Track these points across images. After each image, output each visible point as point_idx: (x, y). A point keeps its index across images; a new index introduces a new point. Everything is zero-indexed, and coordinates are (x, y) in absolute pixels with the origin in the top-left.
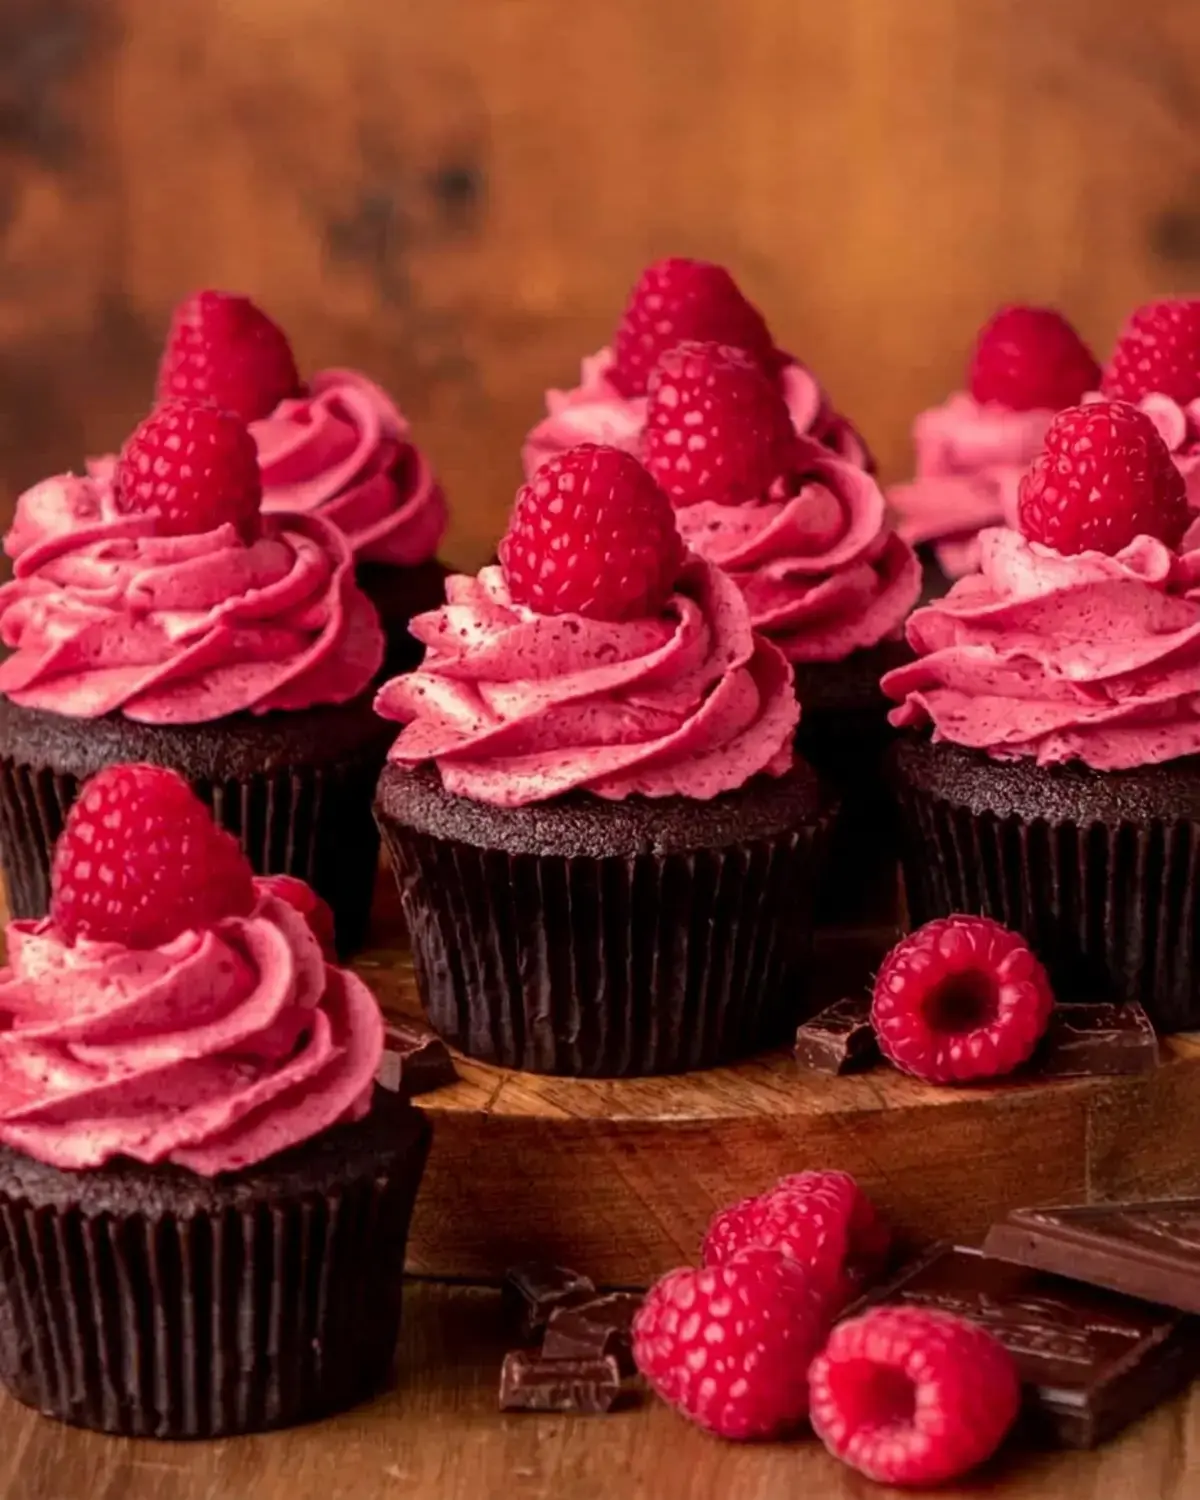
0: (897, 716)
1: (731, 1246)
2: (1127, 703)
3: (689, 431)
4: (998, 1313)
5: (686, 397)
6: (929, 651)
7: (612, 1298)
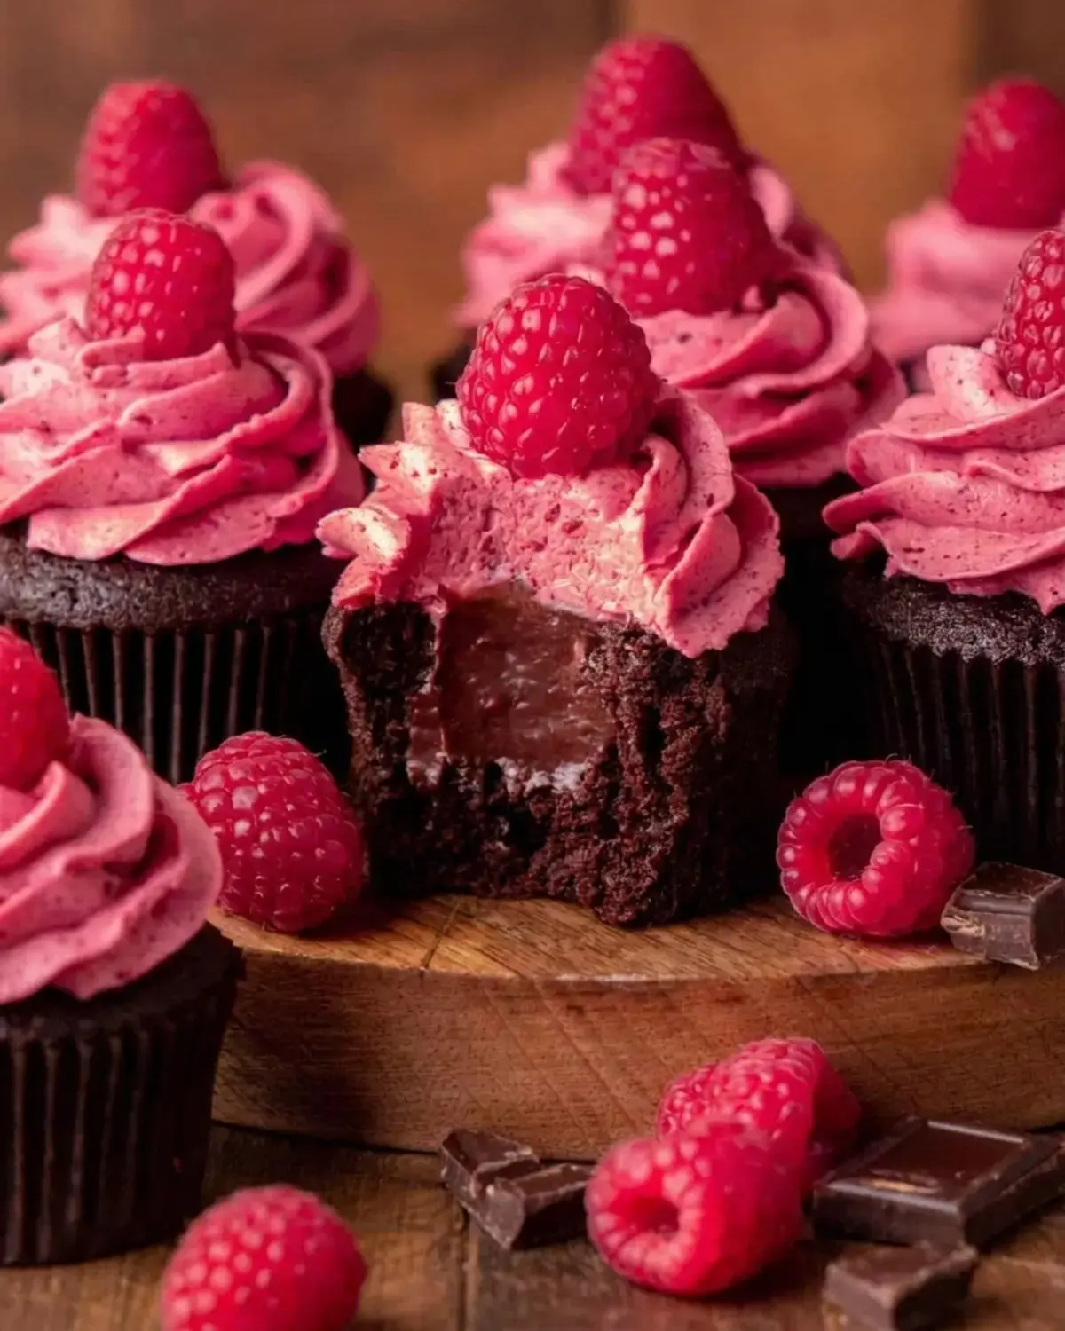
0: (845, 547)
1: (687, 1116)
3: (657, 235)
5: (655, 198)
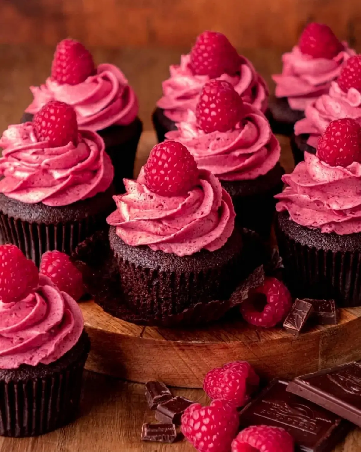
2: (350, 216)
3: (211, 110)
5: (211, 99)
7: (176, 398)
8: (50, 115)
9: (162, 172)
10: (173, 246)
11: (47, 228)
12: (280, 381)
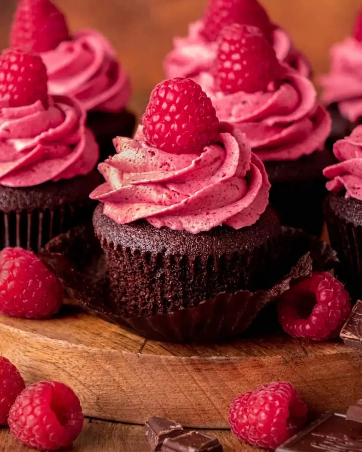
0: (330, 186)
3: (234, 62)
4: (351, 444)
5: (233, 48)
6: (344, 160)
7: (190, 433)
8: (10, 64)
9: (168, 118)
10: (183, 220)
11: (6, 217)
12: (336, 414)
